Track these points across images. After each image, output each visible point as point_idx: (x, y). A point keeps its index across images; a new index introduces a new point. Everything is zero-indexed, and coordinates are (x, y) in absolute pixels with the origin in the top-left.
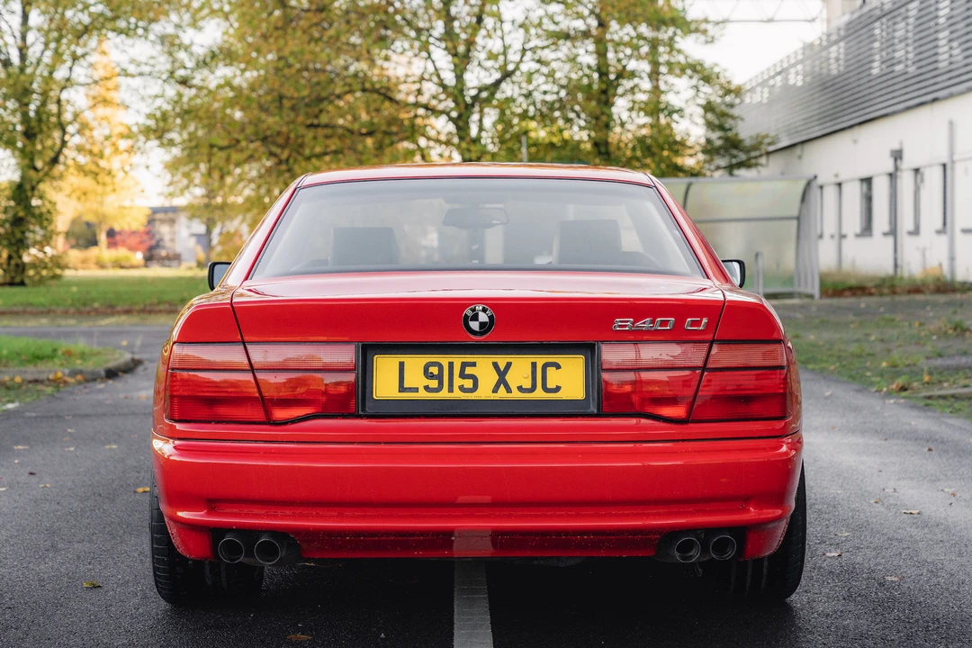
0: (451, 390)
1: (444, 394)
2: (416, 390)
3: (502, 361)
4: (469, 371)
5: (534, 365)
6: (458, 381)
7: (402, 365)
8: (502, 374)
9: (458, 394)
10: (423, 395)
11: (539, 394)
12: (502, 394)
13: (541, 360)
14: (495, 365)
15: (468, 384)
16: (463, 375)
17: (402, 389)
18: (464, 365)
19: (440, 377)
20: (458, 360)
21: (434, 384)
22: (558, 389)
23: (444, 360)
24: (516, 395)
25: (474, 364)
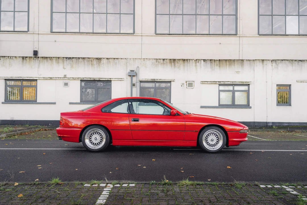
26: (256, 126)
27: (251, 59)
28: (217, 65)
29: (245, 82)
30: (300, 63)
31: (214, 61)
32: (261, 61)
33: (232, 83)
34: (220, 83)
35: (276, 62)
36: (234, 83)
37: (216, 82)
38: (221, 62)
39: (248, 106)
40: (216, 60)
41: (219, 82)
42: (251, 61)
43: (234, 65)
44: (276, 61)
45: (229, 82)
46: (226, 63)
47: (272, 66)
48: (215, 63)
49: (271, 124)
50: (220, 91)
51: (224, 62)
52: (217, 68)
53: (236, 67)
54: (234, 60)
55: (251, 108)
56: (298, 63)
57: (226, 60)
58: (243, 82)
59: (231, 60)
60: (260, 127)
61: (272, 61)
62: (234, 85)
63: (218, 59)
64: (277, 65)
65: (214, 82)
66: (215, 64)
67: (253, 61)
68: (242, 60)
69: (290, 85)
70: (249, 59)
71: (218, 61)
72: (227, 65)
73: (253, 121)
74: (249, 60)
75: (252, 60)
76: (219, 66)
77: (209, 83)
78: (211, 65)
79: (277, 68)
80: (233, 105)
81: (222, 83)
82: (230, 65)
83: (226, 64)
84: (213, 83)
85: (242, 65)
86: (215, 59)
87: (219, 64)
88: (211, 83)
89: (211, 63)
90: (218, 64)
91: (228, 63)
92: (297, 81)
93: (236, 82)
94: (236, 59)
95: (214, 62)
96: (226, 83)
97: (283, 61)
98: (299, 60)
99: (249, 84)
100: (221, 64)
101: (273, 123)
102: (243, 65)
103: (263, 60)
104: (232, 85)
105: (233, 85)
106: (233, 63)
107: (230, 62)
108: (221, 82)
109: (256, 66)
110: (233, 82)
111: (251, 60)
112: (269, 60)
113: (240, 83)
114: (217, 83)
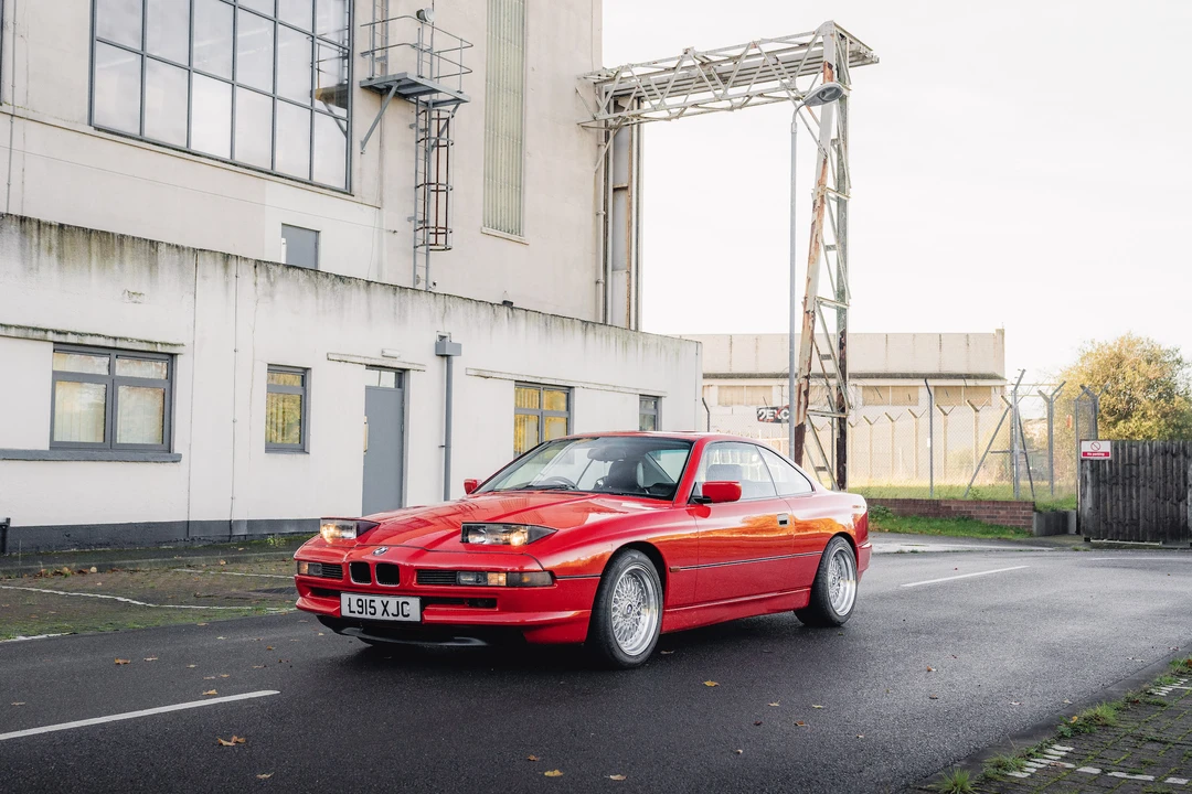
26: (193, 539)
27: (186, 246)
28: (50, 248)
29: (161, 344)
30: (340, 286)
31: (35, 226)
32: (219, 257)
33: (110, 343)
34: (61, 338)
35: (268, 270)
36: (119, 344)
37: (46, 331)
38: (67, 238)
39: (163, 449)
40: (45, 224)
41: (59, 333)
42: (186, 252)
43: (121, 262)
44: (269, 266)
45: (99, 336)
46: (90, 245)
47: (256, 284)
48: (39, 238)
49: (243, 531)
50: (59, 377)
51: (81, 237)
52: (48, 263)
53: (130, 272)
54: (123, 236)
55: (177, 459)
56: (334, 284)
57: (89, 232)
58: (156, 343)
59: (108, 233)
60: (205, 543)
61: (258, 263)
62: (114, 353)
63: (56, 219)
64: (272, 284)
65: (35, 329)
66: (39, 244)
67: (191, 256)
68: (152, 242)
69: (306, 369)
70: (179, 244)
71: (54, 232)
72: (94, 257)
73: (182, 518)
74: (177, 246)
75: (188, 249)
76: (60, 257)
77: (13, 332)
78: (22, 246)
79: (272, 296)
80: (107, 448)
81: (71, 339)
82: (104, 256)
83: (90, 251)
84: (31, 334)
85: (153, 265)
86: (43, 219)
87: (61, 243)
88: (21, 333)
89: (24, 232)
90: (54, 243)
91: (95, 246)
92: (331, 357)
93: (126, 339)
94: (127, 234)
95: (39, 234)
96: (88, 341)
97: (291, 270)
98: (336, 276)
99: (172, 356)
100: (67, 248)
101: (251, 523)
102: (156, 264)
103: (227, 257)
104: (107, 351)
105: (115, 351)
106: (117, 252)
107: (105, 242)
108: (66, 333)
109: (204, 277)
110: (115, 339)
111: (183, 249)
112: (246, 259)
113: (145, 347)
114: (51, 336)
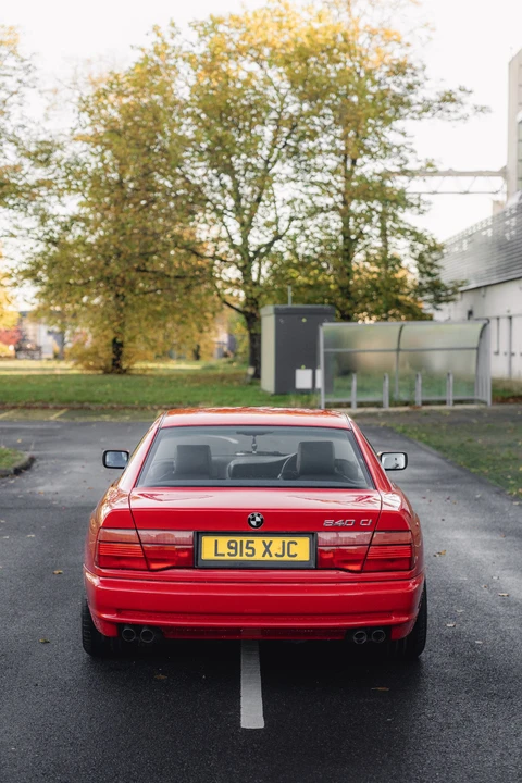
0: (241, 555)
1: (238, 557)
2: (224, 555)
3: (267, 540)
4: (250, 545)
5: (284, 542)
6: (245, 551)
7: (216, 542)
8: (267, 547)
9: (245, 557)
10: (227, 557)
11: (286, 558)
12: (267, 557)
13: (287, 540)
14: (264, 542)
15: (250, 552)
16: (247, 548)
17: (216, 554)
18: (248, 542)
19: (236, 548)
20: (245, 539)
21: (233, 552)
22: (296, 555)
23: (238, 539)
24: (274, 558)
25: (253, 542)
